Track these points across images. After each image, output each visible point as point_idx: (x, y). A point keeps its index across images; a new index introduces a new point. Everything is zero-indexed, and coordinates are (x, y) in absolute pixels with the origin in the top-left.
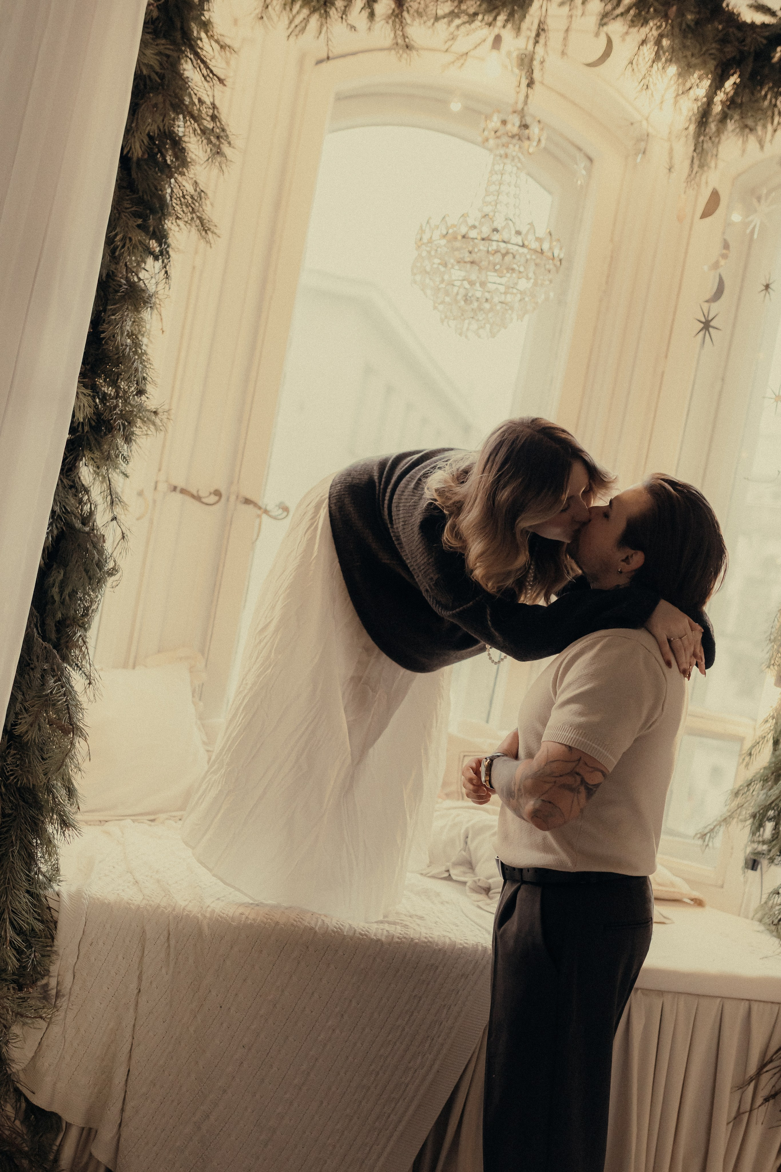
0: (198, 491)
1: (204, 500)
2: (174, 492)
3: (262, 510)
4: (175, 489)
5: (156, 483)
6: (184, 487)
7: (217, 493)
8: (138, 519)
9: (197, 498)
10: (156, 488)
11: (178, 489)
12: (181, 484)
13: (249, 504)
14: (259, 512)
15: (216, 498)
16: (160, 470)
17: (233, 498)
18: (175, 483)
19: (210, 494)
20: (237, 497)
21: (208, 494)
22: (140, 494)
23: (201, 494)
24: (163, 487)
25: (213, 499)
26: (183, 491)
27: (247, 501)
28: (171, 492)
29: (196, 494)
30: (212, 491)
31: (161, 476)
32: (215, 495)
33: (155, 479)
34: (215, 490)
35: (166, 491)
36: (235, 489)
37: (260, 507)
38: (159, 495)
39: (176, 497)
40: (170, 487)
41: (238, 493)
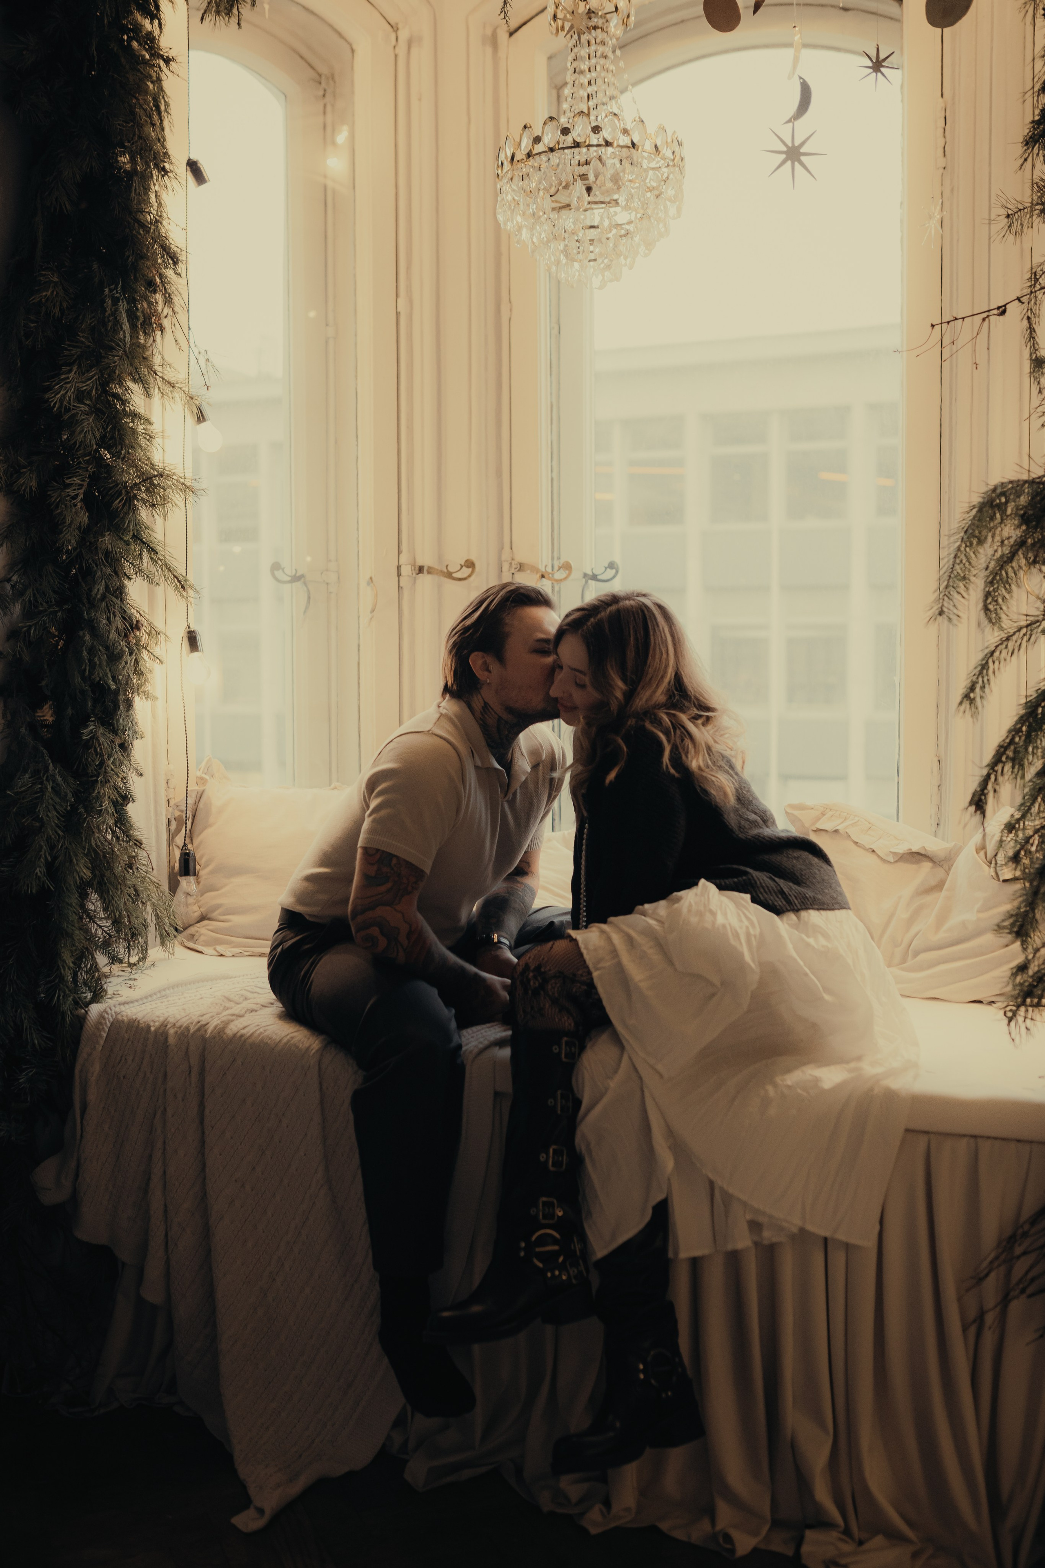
0: (447, 566)
1: (454, 575)
2: (421, 575)
3: (540, 574)
4: (421, 570)
5: (399, 567)
6: (431, 565)
7: (470, 564)
9: (449, 575)
10: (400, 574)
11: (426, 569)
12: (428, 562)
13: (526, 570)
14: (538, 577)
15: (470, 570)
16: (400, 553)
17: (506, 567)
18: (420, 563)
19: (462, 566)
20: (511, 564)
21: (460, 567)
23: (451, 569)
24: (406, 570)
25: (466, 571)
26: (432, 571)
27: (523, 567)
28: (418, 574)
29: (445, 570)
30: (463, 564)
31: (404, 558)
32: (468, 567)
33: (397, 564)
34: (467, 561)
35: (410, 574)
36: (506, 555)
37: (537, 571)
38: (404, 581)
39: (426, 578)
40: (417, 569)
41: (512, 559)
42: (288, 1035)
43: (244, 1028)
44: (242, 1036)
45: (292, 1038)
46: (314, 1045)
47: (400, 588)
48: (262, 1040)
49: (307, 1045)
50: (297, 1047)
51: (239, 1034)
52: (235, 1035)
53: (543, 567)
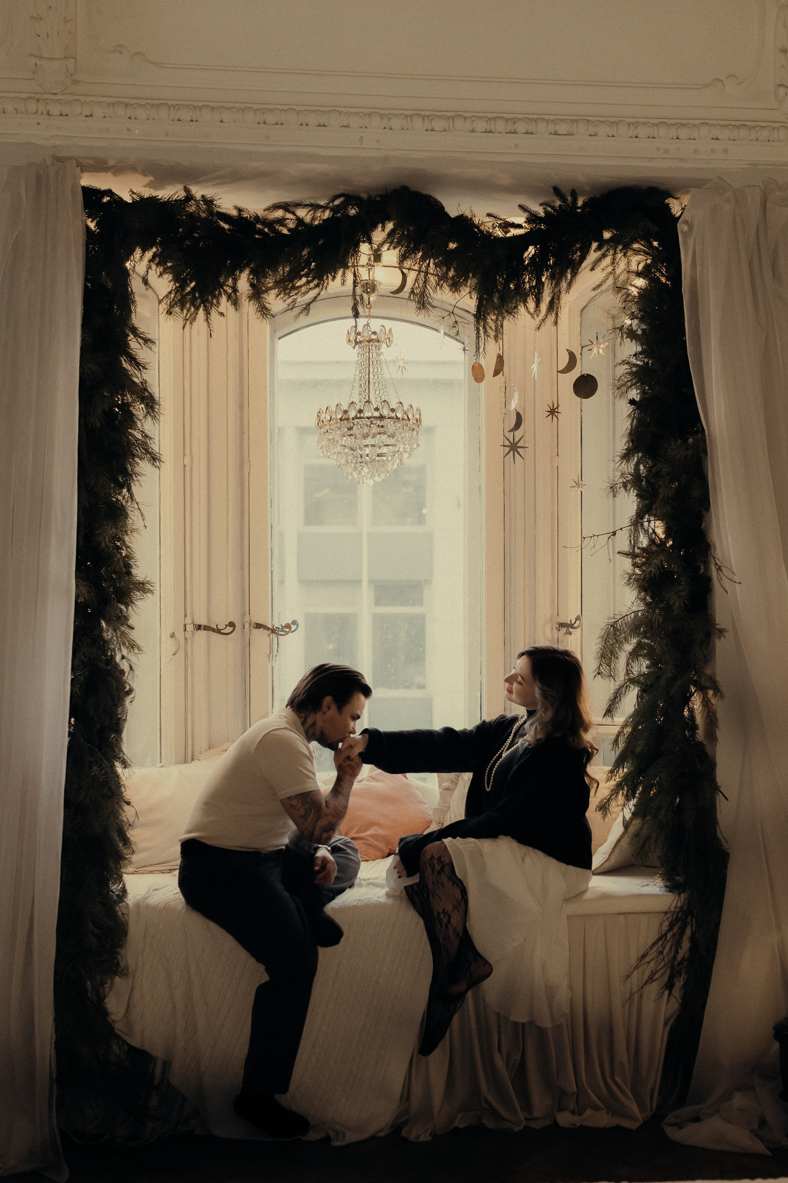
0: (217, 625)
1: (222, 631)
2: (200, 630)
3: (271, 631)
4: (199, 627)
5: (185, 625)
6: (206, 625)
7: (232, 624)
8: (174, 655)
9: (218, 631)
10: (185, 630)
11: (202, 627)
12: (203, 622)
13: (260, 628)
14: (269, 632)
15: (231, 629)
16: (186, 616)
17: (247, 625)
18: (198, 622)
19: (226, 626)
20: (250, 624)
21: (225, 626)
22: (172, 636)
23: (220, 627)
24: (190, 628)
25: (229, 629)
26: (207, 628)
27: (259, 626)
28: (197, 630)
29: (216, 628)
30: (227, 624)
31: (188, 620)
32: (230, 626)
33: (184, 623)
34: (230, 623)
35: (193, 630)
36: (247, 619)
37: (268, 629)
38: (188, 634)
39: (203, 633)
40: (196, 627)
41: (250, 621)
47: (186, 638)
53: (270, 627)
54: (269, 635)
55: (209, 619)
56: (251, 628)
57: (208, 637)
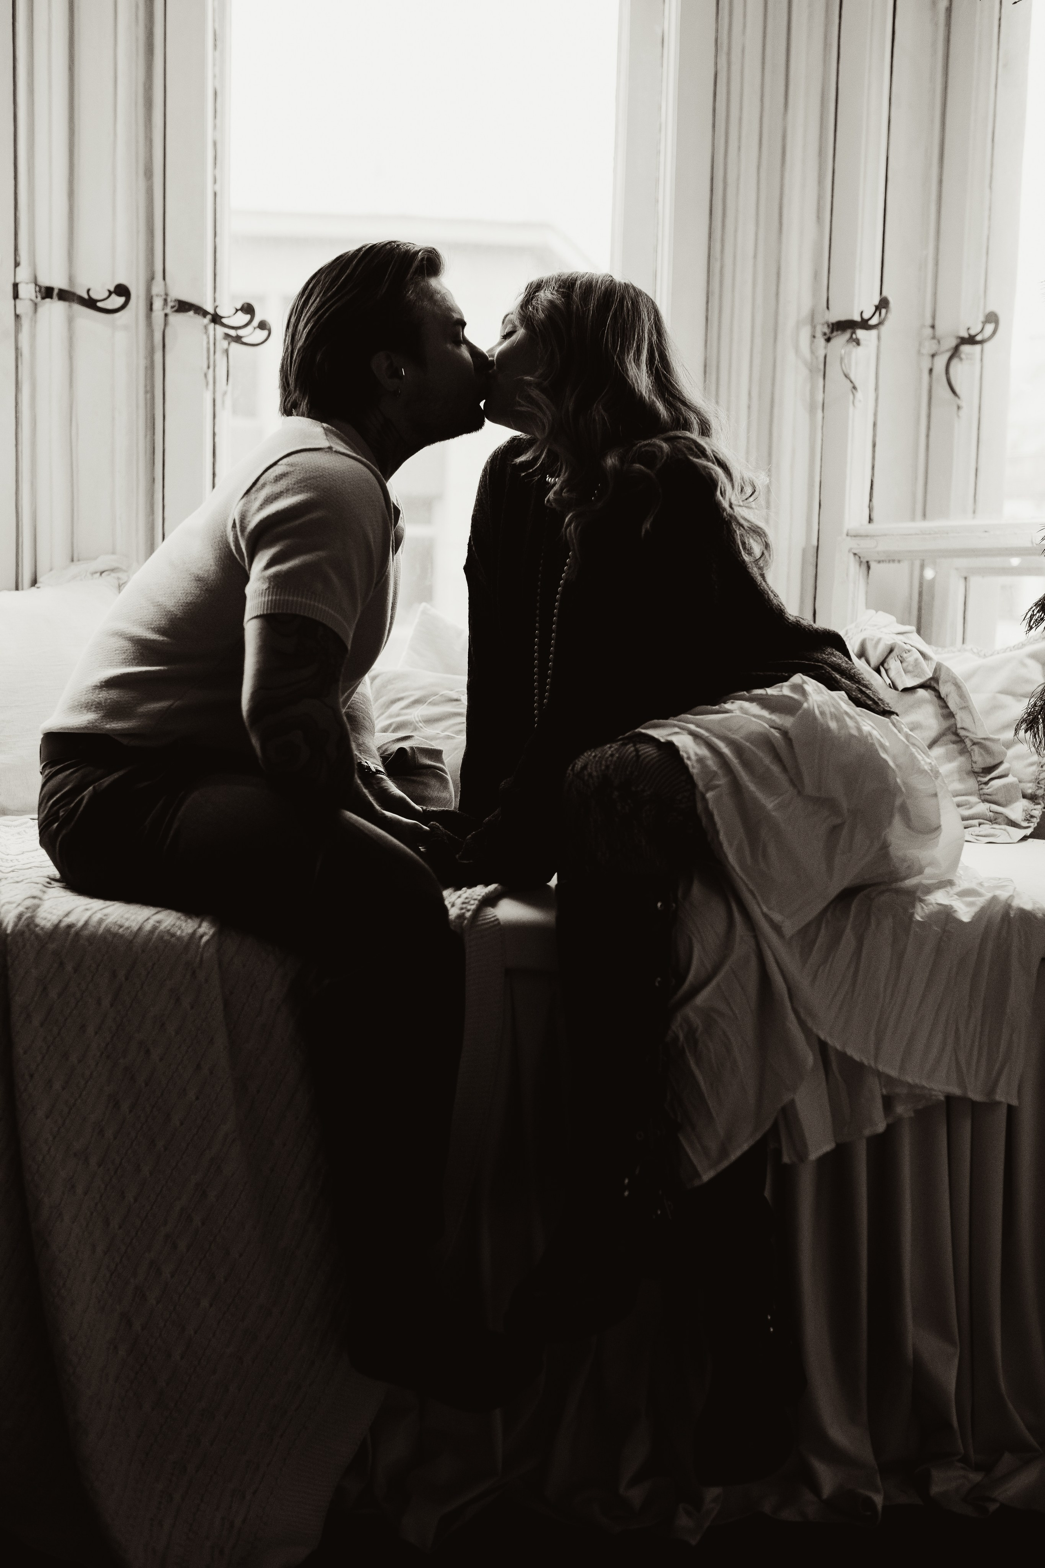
0: (88, 291)
1: (99, 304)
2: (48, 300)
3: (209, 317)
4: (48, 293)
5: (15, 286)
6: (64, 286)
7: (122, 290)
9: (90, 303)
10: (16, 296)
11: (56, 292)
12: (59, 282)
13: (187, 311)
14: (204, 320)
15: (121, 300)
16: (17, 264)
17: (158, 304)
18: (45, 281)
19: (110, 293)
20: (165, 300)
21: (107, 294)
23: (95, 295)
24: (27, 291)
25: (117, 301)
26: (65, 295)
27: (183, 307)
28: (43, 298)
29: (86, 296)
31: (23, 275)
32: (119, 295)
33: (12, 281)
34: (117, 287)
35: (33, 298)
36: (158, 288)
37: (205, 313)
38: (24, 307)
39: (55, 308)
40: (40, 291)
41: (166, 295)
42: (148, 919)
43: (67, 915)
44: (70, 926)
45: (159, 922)
46: (201, 930)
47: (17, 316)
48: (108, 931)
49: (190, 931)
50: (173, 935)
51: (63, 924)
52: (56, 927)
53: (210, 309)
54: (206, 327)
55: (71, 279)
56: (168, 310)
57: (70, 321)
